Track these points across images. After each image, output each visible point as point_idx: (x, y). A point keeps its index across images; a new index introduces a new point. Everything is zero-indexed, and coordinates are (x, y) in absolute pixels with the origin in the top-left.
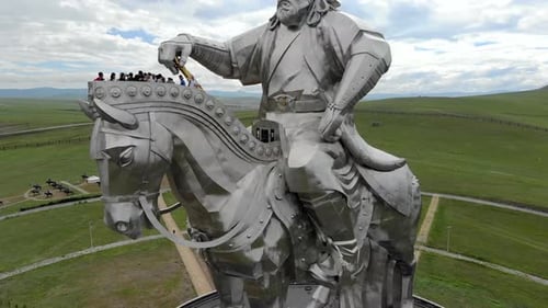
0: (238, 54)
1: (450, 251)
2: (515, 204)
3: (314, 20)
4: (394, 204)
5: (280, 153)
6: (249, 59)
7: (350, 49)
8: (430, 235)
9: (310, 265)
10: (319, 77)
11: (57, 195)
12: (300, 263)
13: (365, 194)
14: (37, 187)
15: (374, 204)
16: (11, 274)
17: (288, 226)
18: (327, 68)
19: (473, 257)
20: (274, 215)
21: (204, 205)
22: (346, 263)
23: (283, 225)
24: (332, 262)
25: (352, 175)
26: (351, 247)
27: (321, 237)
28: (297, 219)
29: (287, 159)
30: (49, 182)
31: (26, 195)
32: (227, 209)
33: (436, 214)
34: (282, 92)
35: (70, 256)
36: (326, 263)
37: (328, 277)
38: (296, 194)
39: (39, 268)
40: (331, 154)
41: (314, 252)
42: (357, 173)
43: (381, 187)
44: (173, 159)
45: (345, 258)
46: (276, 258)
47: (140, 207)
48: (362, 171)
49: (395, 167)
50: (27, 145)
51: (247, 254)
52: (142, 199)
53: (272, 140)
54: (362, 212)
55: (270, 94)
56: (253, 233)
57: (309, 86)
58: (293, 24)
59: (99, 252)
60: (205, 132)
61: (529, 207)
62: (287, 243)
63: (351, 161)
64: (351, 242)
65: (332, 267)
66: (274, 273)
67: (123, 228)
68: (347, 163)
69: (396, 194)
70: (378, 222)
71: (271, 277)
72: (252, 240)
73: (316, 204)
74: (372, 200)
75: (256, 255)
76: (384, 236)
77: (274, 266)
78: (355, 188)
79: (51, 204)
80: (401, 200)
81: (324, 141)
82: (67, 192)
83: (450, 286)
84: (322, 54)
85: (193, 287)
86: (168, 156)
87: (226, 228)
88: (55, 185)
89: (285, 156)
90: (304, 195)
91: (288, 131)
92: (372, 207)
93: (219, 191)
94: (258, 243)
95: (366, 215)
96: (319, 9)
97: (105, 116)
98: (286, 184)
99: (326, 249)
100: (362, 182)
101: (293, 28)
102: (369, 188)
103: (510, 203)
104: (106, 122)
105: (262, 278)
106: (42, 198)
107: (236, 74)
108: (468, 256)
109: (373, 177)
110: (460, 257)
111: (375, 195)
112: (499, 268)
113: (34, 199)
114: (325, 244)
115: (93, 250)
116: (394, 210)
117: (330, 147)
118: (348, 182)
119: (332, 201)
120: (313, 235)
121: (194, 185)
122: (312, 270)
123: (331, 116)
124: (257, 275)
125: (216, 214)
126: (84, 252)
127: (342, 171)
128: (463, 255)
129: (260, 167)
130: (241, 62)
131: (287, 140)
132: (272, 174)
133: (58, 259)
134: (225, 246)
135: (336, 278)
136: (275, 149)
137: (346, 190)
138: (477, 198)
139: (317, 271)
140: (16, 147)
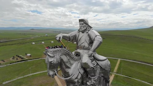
0: (71, 37)
1: (122, 75)
2: (140, 62)
3: (87, 32)
4: (104, 68)
5: (80, 59)
6: (73, 38)
7: (94, 39)
8: (117, 70)
9: (87, 82)
10: (88, 43)
11: (20, 59)
12: (85, 81)
13: (98, 66)
14: (14, 57)
15: (100, 68)
16: (10, 81)
17: (82, 74)
18: (90, 41)
19: (128, 76)
20: (79, 72)
21: (66, 70)
22: (94, 82)
23: (81, 74)
24: (91, 81)
25: (95, 63)
26: (95, 78)
27: (89, 76)
28: (84, 73)
29: (82, 60)
30: (17, 56)
31: (11, 59)
32: (70, 71)
33: (119, 64)
34: (80, 45)
35: (25, 76)
36: (90, 82)
37: (90, 84)
38: (84, 68)
39: (18, 79)
40: (91, 59)
41: (87, 79)
42: (96, 62)
43: (102, 65)
44: (61, 62)
45: (94, 80)
46: (80, 81)
47: (55, 72)
48: (97, 61)
49: (104, 60)
50: (9, 45)
51: (74, 80)
52: (55, 70)
53: (79, 56)
54: (98, 70)
55: (78, 45)
56: (76, 76)
57: (86, 45)
58: (83, 32)
59: (33, 75)
60: (66, 56)
61: (143, 62)
62: (82, 78)
63: (95, 60)
64: (95, 77)
65: (91, 83)
66: (80, 84)
67: (51, 76)
68: (94, 60)
69: (105, 66)
70: (101, 72)
71: (79, 85)
72: (75, 78)
73: (88, 70)
74: (100, 67)
75: (76, 80)
76: (102, 75)
77: (80, 83)
78: (96, 65)
79: (18, 62)
80: (106, 67)
81: (89, 57)
82: (22, 58)
83: (122, 84)
84: (89, 38)
85: (57, 84)
86: (60, 62)
87: (70, 75)
88: (18, 56)
89: (82, 59)
90: (85, 68)
91: (82, 54)
92: (99, 69)
93: (69, 68)
94: (76, 78)
95: (98, 71)
96: (88, 29)
97: (49, 55)
98: (82, 66)
99: (90, 79)
100: (97, 64)
101: (83, 33)
102: (99, 65)
103: (139, 61)
104: (49, 56)
105: (77, 85)
106: (15, 60)
107: (71, 40)
108: (127, 76)
109: (100, 63)
110: (125, 76)
111: (100, 66)
112: (134, 79)
113: (13, 60)
114: (90, 78)
115: (31, 74)
116: (104, 69)
117: (91, 58)
118: (94, 64)
119: (91, 69)
120: (87, 76)
121: (64, 67)
122: (87, 83)
123: (91, 52)
124: (76, 84)
125: (68, 72)
126: (29, 75)
127: (93, 62)
128: (125, 75)
129: (77, 62)
130: (72, 38)
131: (82, 56)
132: (79, 63)
133: (22, 77)
134: (70, 79)
135: (92, 85)
136: (80, 58)
137: (94, 66)
138: (130, 60)
139: (88, 83)
140: (6, 45)
